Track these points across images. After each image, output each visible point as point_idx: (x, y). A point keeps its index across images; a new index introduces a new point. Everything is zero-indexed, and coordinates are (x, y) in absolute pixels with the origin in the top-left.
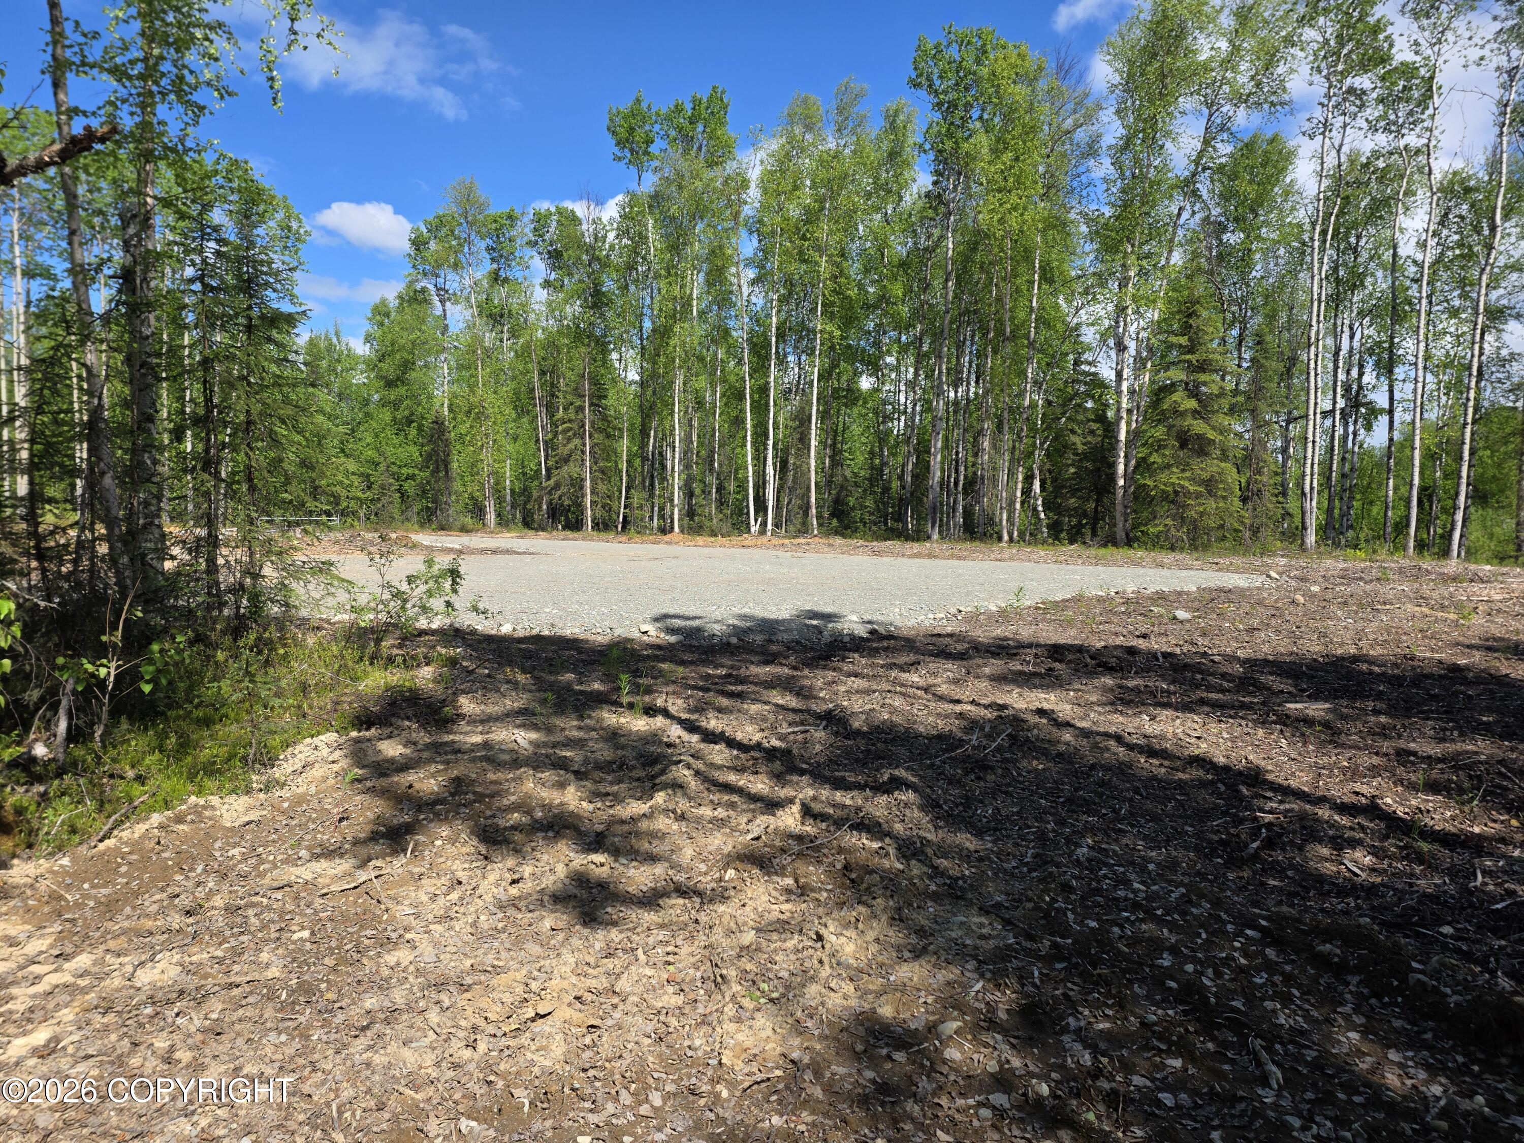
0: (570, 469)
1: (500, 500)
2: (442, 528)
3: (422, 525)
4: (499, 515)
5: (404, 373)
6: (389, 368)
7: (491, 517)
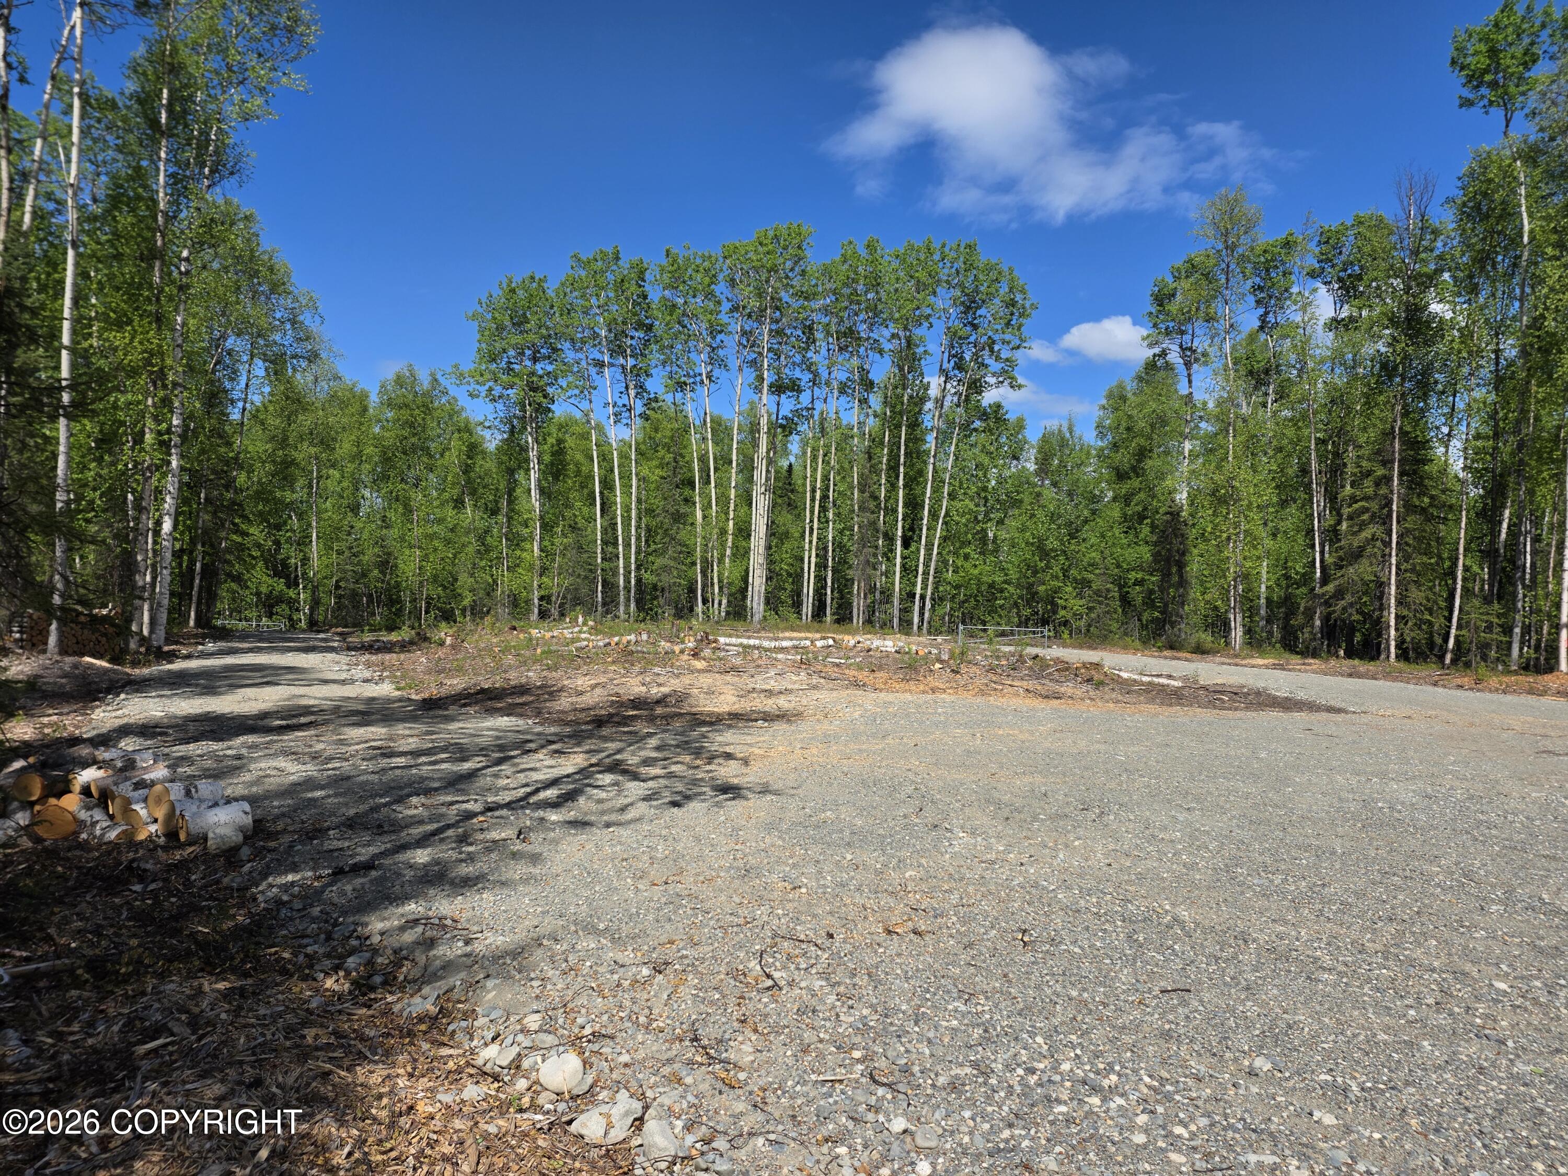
0: (1363, 570)
1: (1251, 612)
2: (1171, 647)
3: (1145, 642)
4: (1249, 631)
5: (1139, 461)
6: (1124, 458)
7: (1237, 634)
